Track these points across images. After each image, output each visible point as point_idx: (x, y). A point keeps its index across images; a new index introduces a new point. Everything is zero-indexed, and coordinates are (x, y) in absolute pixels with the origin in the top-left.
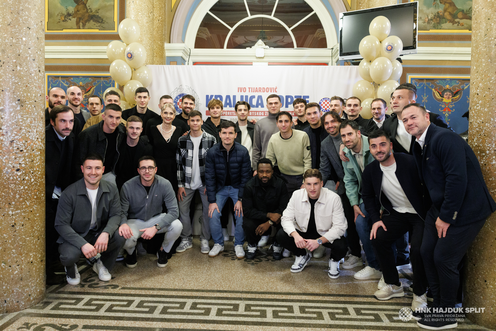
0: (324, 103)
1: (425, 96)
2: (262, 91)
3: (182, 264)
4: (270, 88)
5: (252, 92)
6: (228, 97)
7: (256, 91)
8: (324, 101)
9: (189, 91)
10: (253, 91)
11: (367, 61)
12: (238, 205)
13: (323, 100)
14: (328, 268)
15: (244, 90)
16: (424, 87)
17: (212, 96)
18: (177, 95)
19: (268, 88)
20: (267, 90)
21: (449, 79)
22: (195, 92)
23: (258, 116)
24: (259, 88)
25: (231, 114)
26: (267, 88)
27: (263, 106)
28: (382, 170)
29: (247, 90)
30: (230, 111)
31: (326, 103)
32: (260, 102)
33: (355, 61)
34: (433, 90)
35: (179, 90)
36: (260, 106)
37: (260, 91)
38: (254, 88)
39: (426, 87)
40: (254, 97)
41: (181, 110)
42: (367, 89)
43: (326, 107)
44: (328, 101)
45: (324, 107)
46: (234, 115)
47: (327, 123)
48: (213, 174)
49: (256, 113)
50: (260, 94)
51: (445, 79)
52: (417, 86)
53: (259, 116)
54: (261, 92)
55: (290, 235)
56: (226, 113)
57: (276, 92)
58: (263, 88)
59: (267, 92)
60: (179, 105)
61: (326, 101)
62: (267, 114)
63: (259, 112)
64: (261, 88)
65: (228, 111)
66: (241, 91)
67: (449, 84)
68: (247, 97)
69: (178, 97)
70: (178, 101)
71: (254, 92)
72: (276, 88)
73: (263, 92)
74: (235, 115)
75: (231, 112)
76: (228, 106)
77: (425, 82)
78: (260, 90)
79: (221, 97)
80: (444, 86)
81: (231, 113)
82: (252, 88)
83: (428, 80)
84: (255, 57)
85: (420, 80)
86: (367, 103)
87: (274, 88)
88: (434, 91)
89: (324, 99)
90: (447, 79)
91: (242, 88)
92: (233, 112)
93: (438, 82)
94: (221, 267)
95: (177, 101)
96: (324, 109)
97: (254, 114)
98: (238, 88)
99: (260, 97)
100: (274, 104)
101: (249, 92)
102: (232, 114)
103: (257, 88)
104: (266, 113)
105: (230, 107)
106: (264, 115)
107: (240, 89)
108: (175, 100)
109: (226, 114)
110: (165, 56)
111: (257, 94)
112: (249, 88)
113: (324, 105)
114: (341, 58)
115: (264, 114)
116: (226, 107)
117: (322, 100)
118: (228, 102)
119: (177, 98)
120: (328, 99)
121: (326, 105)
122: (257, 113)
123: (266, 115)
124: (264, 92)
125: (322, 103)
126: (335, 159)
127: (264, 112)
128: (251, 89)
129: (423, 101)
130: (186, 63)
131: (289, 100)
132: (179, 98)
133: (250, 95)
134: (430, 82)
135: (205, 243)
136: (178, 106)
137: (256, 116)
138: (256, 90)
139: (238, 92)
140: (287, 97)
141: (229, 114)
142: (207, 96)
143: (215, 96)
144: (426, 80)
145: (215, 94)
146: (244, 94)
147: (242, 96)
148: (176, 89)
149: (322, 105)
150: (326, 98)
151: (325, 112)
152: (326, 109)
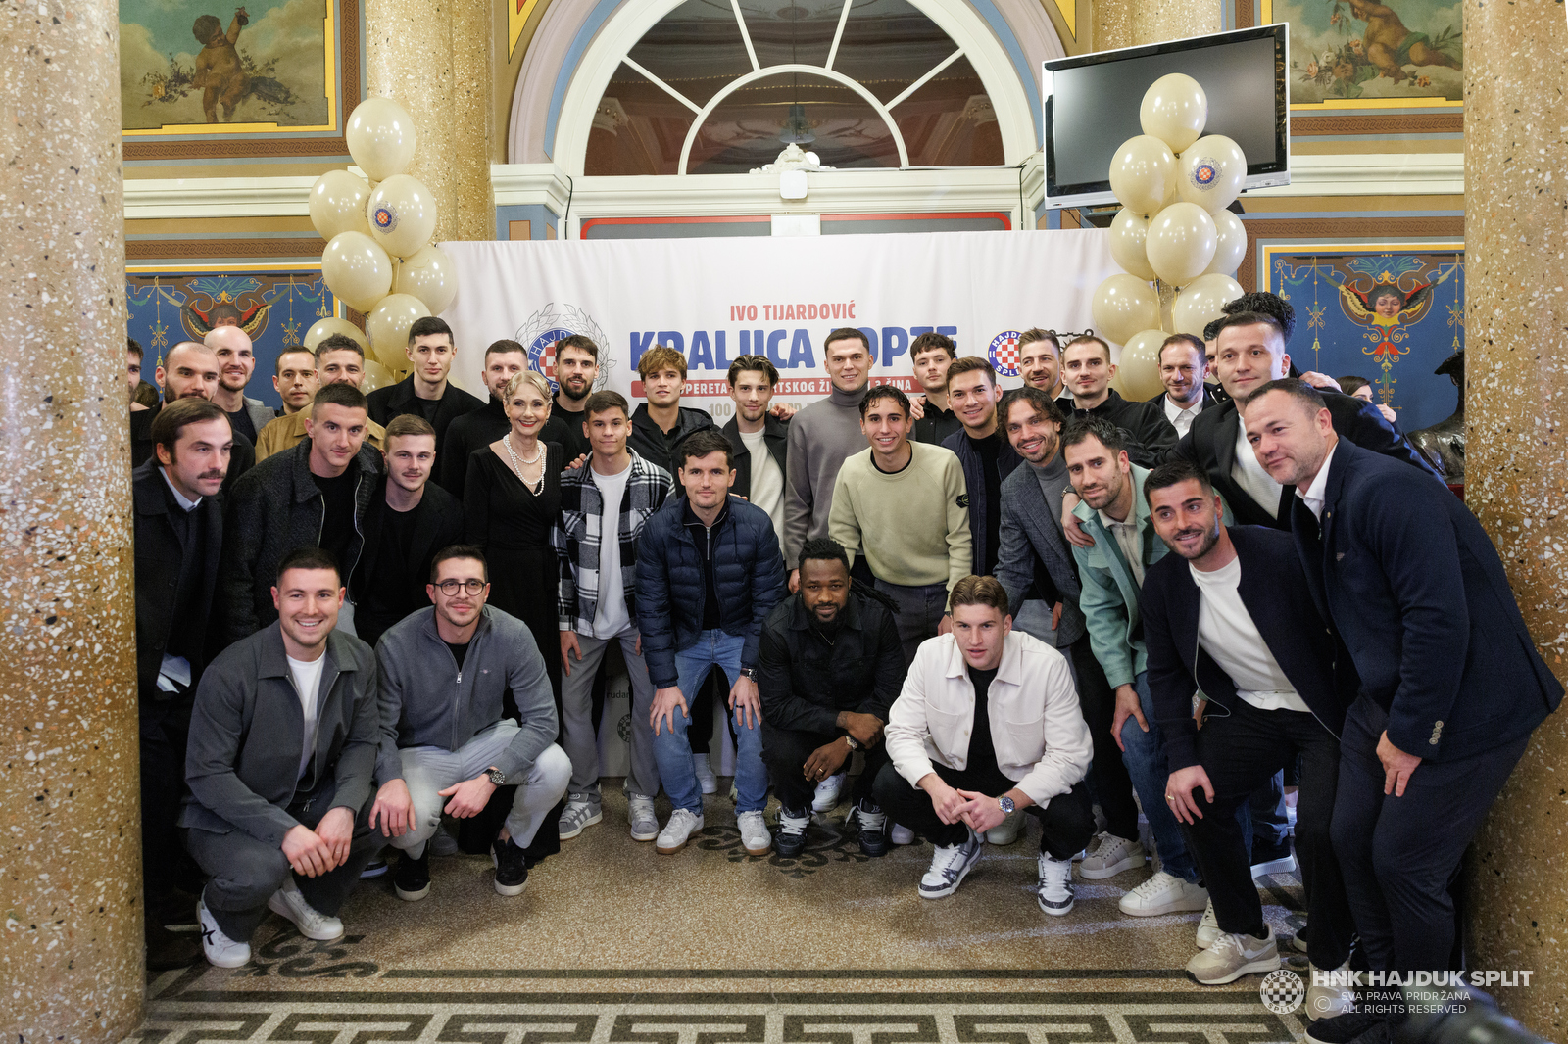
0: (1005, 348)
1: (1316, 307)
2: (807, 315)
3: (573, 881)
4: (833, 305)
5: (775, 318)
6: (700, 337)
7: (790, 316)
8: (1005, 342)
9: (574, 323)
10: (779, 315)
11: (1137, 215)
12: (743, 691)
13: (1000, 338)
14: (1035, 879)
15: (751, 312)
16: (1311, 279)
17: (649, 336)
18: (539, 333)
19: (826, 305)
20: (823, 311)
21: (1388, 252)
22: (596, 325)
23: (796, 393)
24: (798, 306)
25: (711, 392)
26: (822, 306)
27: (811, 364)
28: (1198, 583)
29: (761, 312)
30: (708, 382)
31: (1011, 348)
32: (801, 350)
33: (1094, 212)
34: (1342, 288)
35: (544, 319)
36: (802, 364)
37: (800, 315)
38: (782, 306)
39: (1320, 279)
40: (782, 334)
42: (1137, 302)
43: (1011, 360)
44: (1017, 343)
45: (1005, 360)
47: (1017, 426)
48: (660, 599)
49: (791, 386)
50: (800, 324)
51: (1376, 255)
52: (1289, 277)
53: (800, 393)
54: (804, 318)
55: (917, 785)
56: (696, 388)
57: (852, 317)
58: (810, 306)
59: (823, 317)
60: (544, 365)
61: (1011, 341)
62: (825, 387)
63: (800, 380)
64: (803, 306)
65: (701, 382)
66: (741, 318)
67: (1390, 269)
68: (759, 334)
69: (543, 341)
70: (543, 354)
71: (781, 318)
72: (853, 305)
73: (811, 318)
74: (724, 394)
75: (711, 385)
76: (701, 366)
77: (1314, 265)
78: (800, 312)
79: (677, 337)
80: (1373, 275)
81: (711, 388)
82: (775, 307)
83: (1323, 257)
84: (779, 200)
85: (1298, 258)
86: (1141, 345)
87: (844, 305)
88: (1345, 294)
89: (1004, 334)
90: (1384, 252)
91: (744, 307)
93: (1355, 262)
94: (698, 889)
95: (539, 352)
96: (1006, 366)
97: (784, 388)
98: (732, 307)
99: (801, 335)
100: (848, 361)
101: (768, 318)
102: (715, 390)
103: (790, 307)
104: (822, 383)
105: (707, 368)
106: (817, 392)
107: (738, 312)
108: (532, 350)
109: (696, 392)
110: (492, 205)
111: (791, 326)
112: (767, 307)
113: (1005, 354)
114: (1051, 203)
115: (817, 386)
116: (696, 368)
117: (997, 339)
118: (701, 352)
119: (537, 343)
120: (1018, 334)
121: (1011, 354)
122: (795, 385)
123: (821, 390)
124: (815, 318)
125: (999, 348)
126: (1046, 535)
127: (817, 381)
128: (771, 311)
129: (1311, 324)
130: (561, 223)
131: (895, 342)
132: (545, 344)
133: (769, 327)
134: (1330, 265)
135: (644, 808)
136: (543, 370)
137: (791, 393)
138: (790, 313)
139: (733, 319)
140: (888, 332)
141: (704, 390)
142: (634, 336)
143: (660, 334)
144: (1318, 257)
145: (657, 328)
146: (751, 327)
147: (744, 335)
148: (535, 318)
149: (999, 354)
150: (1010, 333)
151: (1008, 375)
152: (1011, 366)
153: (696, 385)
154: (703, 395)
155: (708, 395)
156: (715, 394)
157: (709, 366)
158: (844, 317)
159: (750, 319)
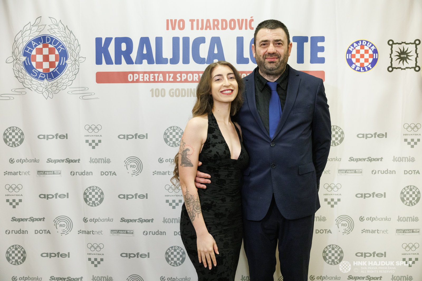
0: (358, 52)
2: (220, 26)
5: (198, 29)
6: (145, 41)
7: (208, 27)
8: (358, 48)
9: (56, 30)
10: (200, 26)
13: (355, 45)
15: (181, 25)
17: (108, 40)
18: (31, 38)
20: (231, 24)
22: (71, 32)
25: (152, 80)
30: (149, 73)
31: (362, 52)
32: (216, 51)
35: (35, 28)
37: (216, 26)
40: (202, 40)
41: (40, 72)
43: (362, 60)
44: (366, 48)
45: (358, 60)
46: (158, 82)
54: (218, 29)
56: (141, 77)
57: (252, 28)
59: (231, 29)
60: (35, 60)
61: (362, 47)
65: (145, 73)
66: (173, 28)
68: (186, 40)
69: (34, 44)
70: (34, 52)
71: (202, 29)
73: (223, 29)
74: (161, 82)
75: (151, 75)
76: (145, 61)
78: (215, 24)
79: (128, 41)
81: (151, 77)
89: (357, 42)
92: (156, 75)
95: (31, 51)
96: (358, 64)
99: (216, 41)
101: (192, 28)
102: (154, 78)
105: (149, 63)
107: (171, 24)
108: (26, 49)
109: (141, 80)
111: (208, 35)
113: (358, 56)
116: (141, 63)
117: (353, 45)
118: (145, 52)
119: (30, 44)
120: (367, 42)
121: (362, 56)
124: (226, 28)
125: (354, 52)
132: (36, 46)
133: (193, 35)
136: (34, 64)
139: (168, 29)
141: (146, 79)
142: (98, 40)
143: (116, 39)
145: (114, 35)
146: (181, 34)
147: (176, 40)
148: (28, 27)
149: (354, 56)
150: (362, 41)
151: (360, 71)
152: (362, 65)
153: (141, 75)
154: (146, 82)
155: (150, 82)
156: (155, 82)
157: (150, 62)
158: (246, 29)
159: (180, 29)
